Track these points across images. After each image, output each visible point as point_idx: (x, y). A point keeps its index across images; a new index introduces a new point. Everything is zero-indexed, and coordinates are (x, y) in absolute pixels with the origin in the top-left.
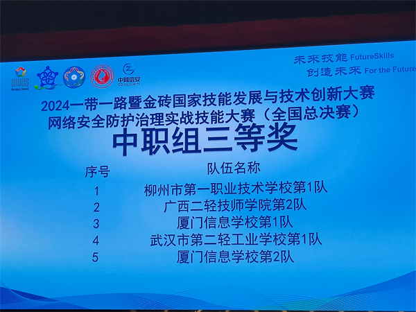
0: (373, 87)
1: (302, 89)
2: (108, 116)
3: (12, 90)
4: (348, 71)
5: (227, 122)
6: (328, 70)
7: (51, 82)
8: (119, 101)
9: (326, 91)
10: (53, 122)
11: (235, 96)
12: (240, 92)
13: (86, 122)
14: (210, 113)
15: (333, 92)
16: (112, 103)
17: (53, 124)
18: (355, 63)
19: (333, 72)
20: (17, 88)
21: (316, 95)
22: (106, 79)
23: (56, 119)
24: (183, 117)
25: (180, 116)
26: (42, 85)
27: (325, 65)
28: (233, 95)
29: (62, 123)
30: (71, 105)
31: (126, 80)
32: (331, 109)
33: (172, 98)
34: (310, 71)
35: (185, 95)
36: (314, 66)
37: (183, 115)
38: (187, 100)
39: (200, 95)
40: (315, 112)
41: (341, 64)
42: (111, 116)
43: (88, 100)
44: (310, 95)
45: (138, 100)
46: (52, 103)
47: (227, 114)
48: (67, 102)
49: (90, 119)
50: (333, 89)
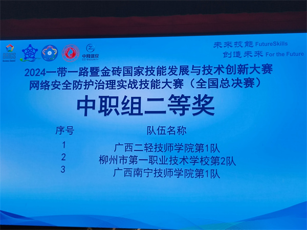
0: (272, 65)
1: (219, 65)
2: (74, 81)
3: (3, 61)
4: (253, 54)
5: (162, 88)
6: (238, 53)
7: (32, 56)
8: (83, 70)
9: (237, 67)
10: (33, 85)
11: (169, 69)
12: (173, 66)
13: (58, 85)
14: (150, 81)
15: (242, 68)
16: (77, 72)
17: (33, 86)
19: (242, 54)
20: (7, 60)
21: (229, 70)
22: (74, 55)
23: (36, 82)
24: (130, 84)
25: (128, 82)
26: (26, 58)
27: (236, 50)
28: (167, 68)
29: (40, 85)
30: (47, 72)
31: (88, 56)
32: (240, 80)
33: (122, 69)
35: (132, 67)
36: (228, 50)
37: (130, 82)
38: (133, 70)
39: (143, 68)
40: (228, 83)
41: (248, 49)
42: (76, 81)
43: (60, 69)
44: (224, 70)
45: (97, 70)
46: (32, 71)
47: (163, 82)
48: (44, 70)
49: (61, 83)
50: (242, 66)
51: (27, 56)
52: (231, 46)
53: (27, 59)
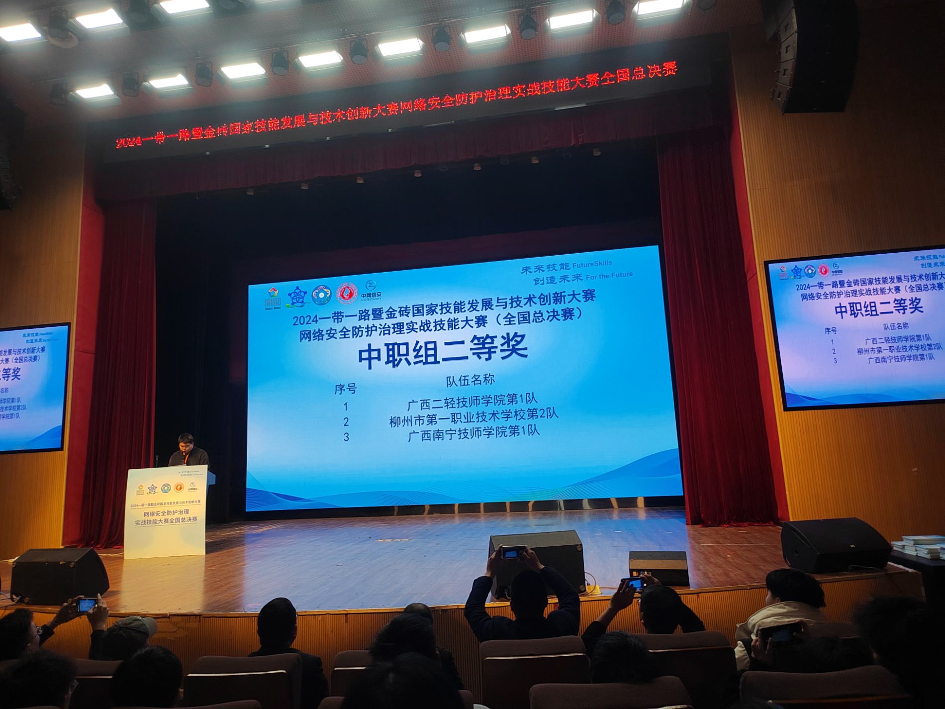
0: (594, 290)
1: (530, 295)
2: (353, 327)
3: (266, 309)
4: (571, 278)
5: (462, 328)
6: (552, 278)
7: (301, 300)
8: (363, 313)
9: (552, 296)
10: (304, 335)
11: (469, 303)
12: (473, 301)
13: (334, 334)
14: (446, 321)
15: (558, 296)
16: (356, 315)
17: (304, 337)
19: (557, 280)
20: (270, 307)
21: (542, 300)
22: (351, 295)
23: (307, 332)
24: (422, 326)
25: (419, 324)
26: (293, 303)
28: (466, 303)
29: (312, 336)
30: (320, 319)
31: (369, 295)
32: (557, 312)
33: (411, 308)
34: (536, 280)
35: (423, 305)
36: (540, 275)
37: (422, 323)
38: (425, 309)
39: (437, 305)
40: (542, 316)
42: (356, 328)
43: (335, 313)
44: (536, 300)
45: (380, 311)
46: (302, 318)
47: (462, 321)
48: (316, 316)
49: (338, 331)
50: (558, 294)
51: (295, 301)
52: (543, 271)
53: (295, 304)
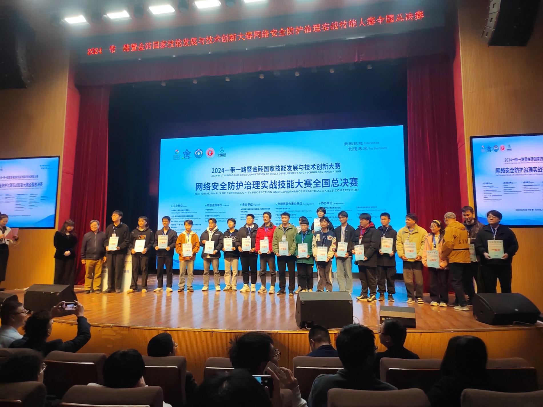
4: (363, 149)
6: (356, 148)
7: (188, 156)
18: (365, 145)
20: (176, 158)
22: (212, 154)
26: (185, 157)
27: (355, 146)
31: (221, 155)
41: (360, 146)
51: (186, 156)
52: (352, 145)
53: (186, 158)
